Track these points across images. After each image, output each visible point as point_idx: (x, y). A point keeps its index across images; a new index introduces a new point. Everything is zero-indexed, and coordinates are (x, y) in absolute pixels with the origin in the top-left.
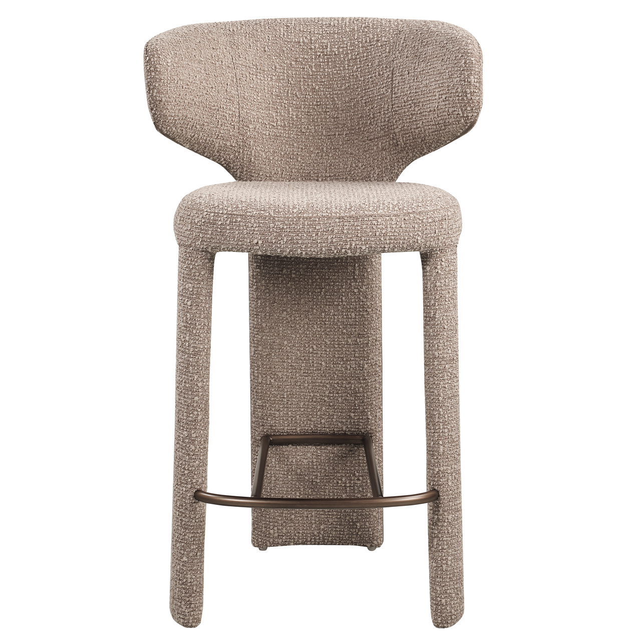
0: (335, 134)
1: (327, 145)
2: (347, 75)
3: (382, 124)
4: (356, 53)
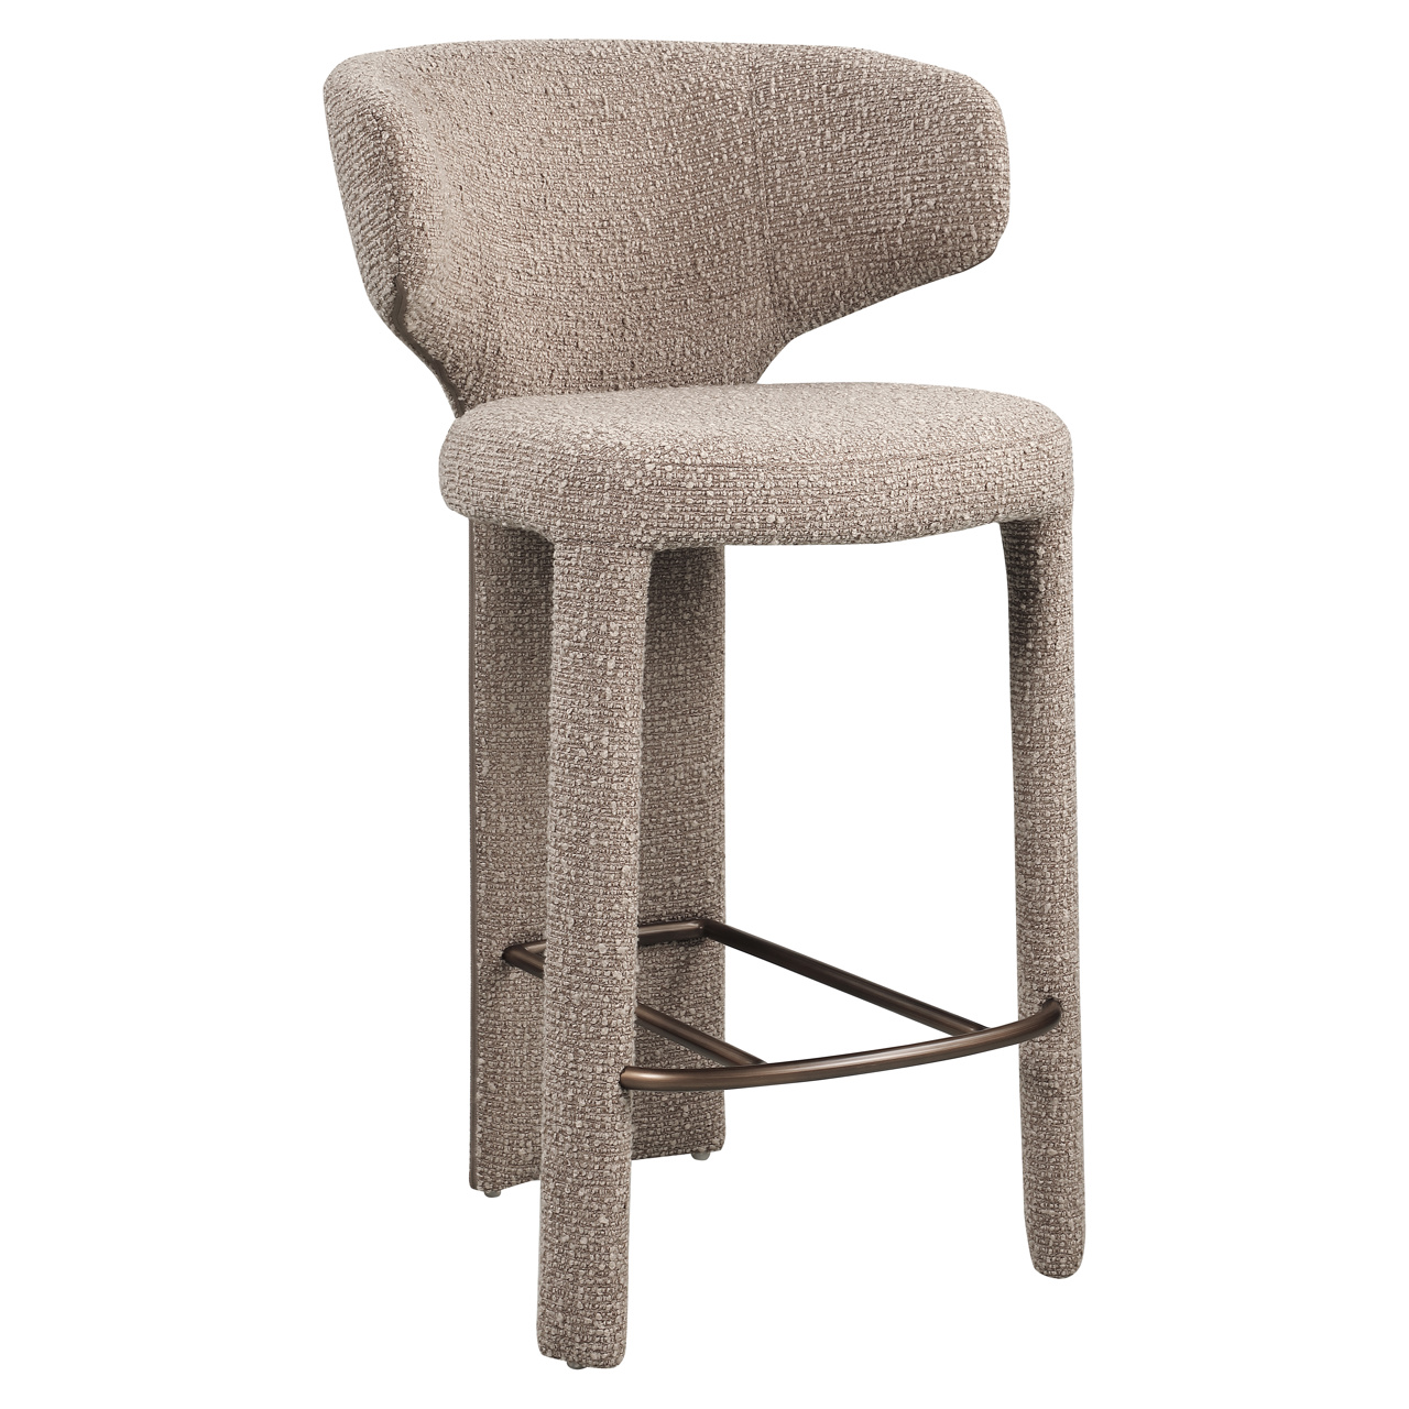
0: (645, 289)
1: (630, 310)
3: (750, 263)
4: (667, 116)
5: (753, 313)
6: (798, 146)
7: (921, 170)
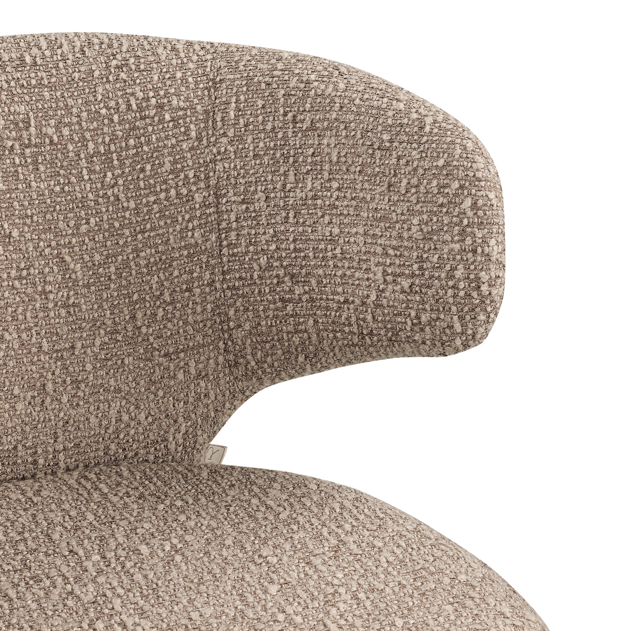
0: (73, 347)
1: (53, 374)
2: (90, 195)
3: (199, 318)
4: (107, 139)
5: (203, 374)
6: (257, 185)
7: (394, 243)
